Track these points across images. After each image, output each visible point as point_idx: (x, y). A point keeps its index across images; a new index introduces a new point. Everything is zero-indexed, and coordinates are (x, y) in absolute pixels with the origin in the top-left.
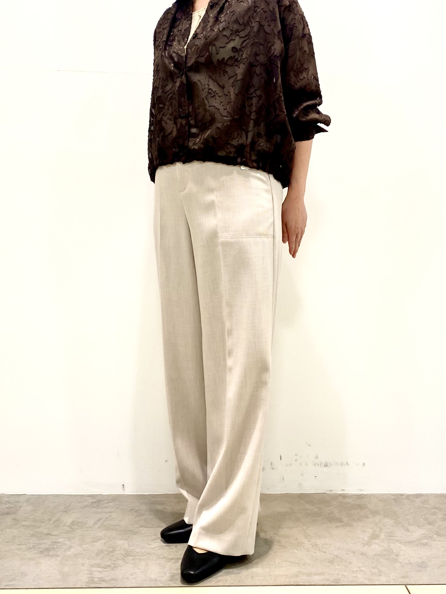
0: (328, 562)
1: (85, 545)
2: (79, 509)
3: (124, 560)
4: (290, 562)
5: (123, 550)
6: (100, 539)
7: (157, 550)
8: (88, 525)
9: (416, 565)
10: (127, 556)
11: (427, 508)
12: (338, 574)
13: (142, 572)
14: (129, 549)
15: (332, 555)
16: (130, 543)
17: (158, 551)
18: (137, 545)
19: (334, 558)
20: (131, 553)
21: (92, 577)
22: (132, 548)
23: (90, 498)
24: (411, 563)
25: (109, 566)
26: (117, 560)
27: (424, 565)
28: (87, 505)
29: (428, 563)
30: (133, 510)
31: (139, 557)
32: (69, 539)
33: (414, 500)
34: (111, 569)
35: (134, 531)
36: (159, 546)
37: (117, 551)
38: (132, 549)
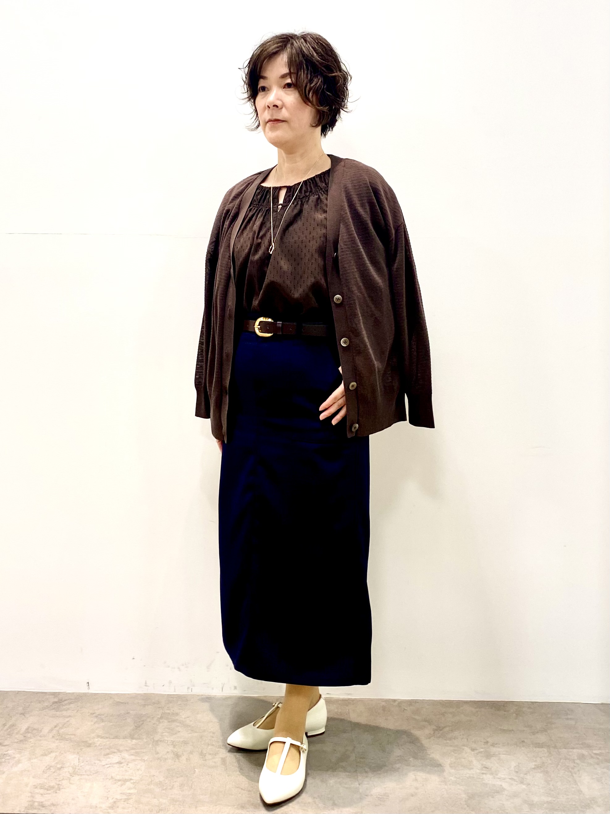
1: (35, 759)
2: (38, 711)
3: (70, 780)
5: (72, 767)
6: (51, 752)
7: (107, 768)
8: (41, 733)
9: (376, 798)
10: (74, 775)
13: (84, 796)
14: (78, 766)
16: (81, 758)
18: (87, 761)
20: (79, 771)
21: (32, 800)
23: (53, 696)
24: (371, 795)
25: (53, 787)
26: (63, 779)
28: (47, 706)
30: (94, 714)
31: (87, 776)
32: (20, 751)
34: (54, 791)
35: (89, 742)
36: (110, 763)
37: (64, 768)
38: (81, 766)
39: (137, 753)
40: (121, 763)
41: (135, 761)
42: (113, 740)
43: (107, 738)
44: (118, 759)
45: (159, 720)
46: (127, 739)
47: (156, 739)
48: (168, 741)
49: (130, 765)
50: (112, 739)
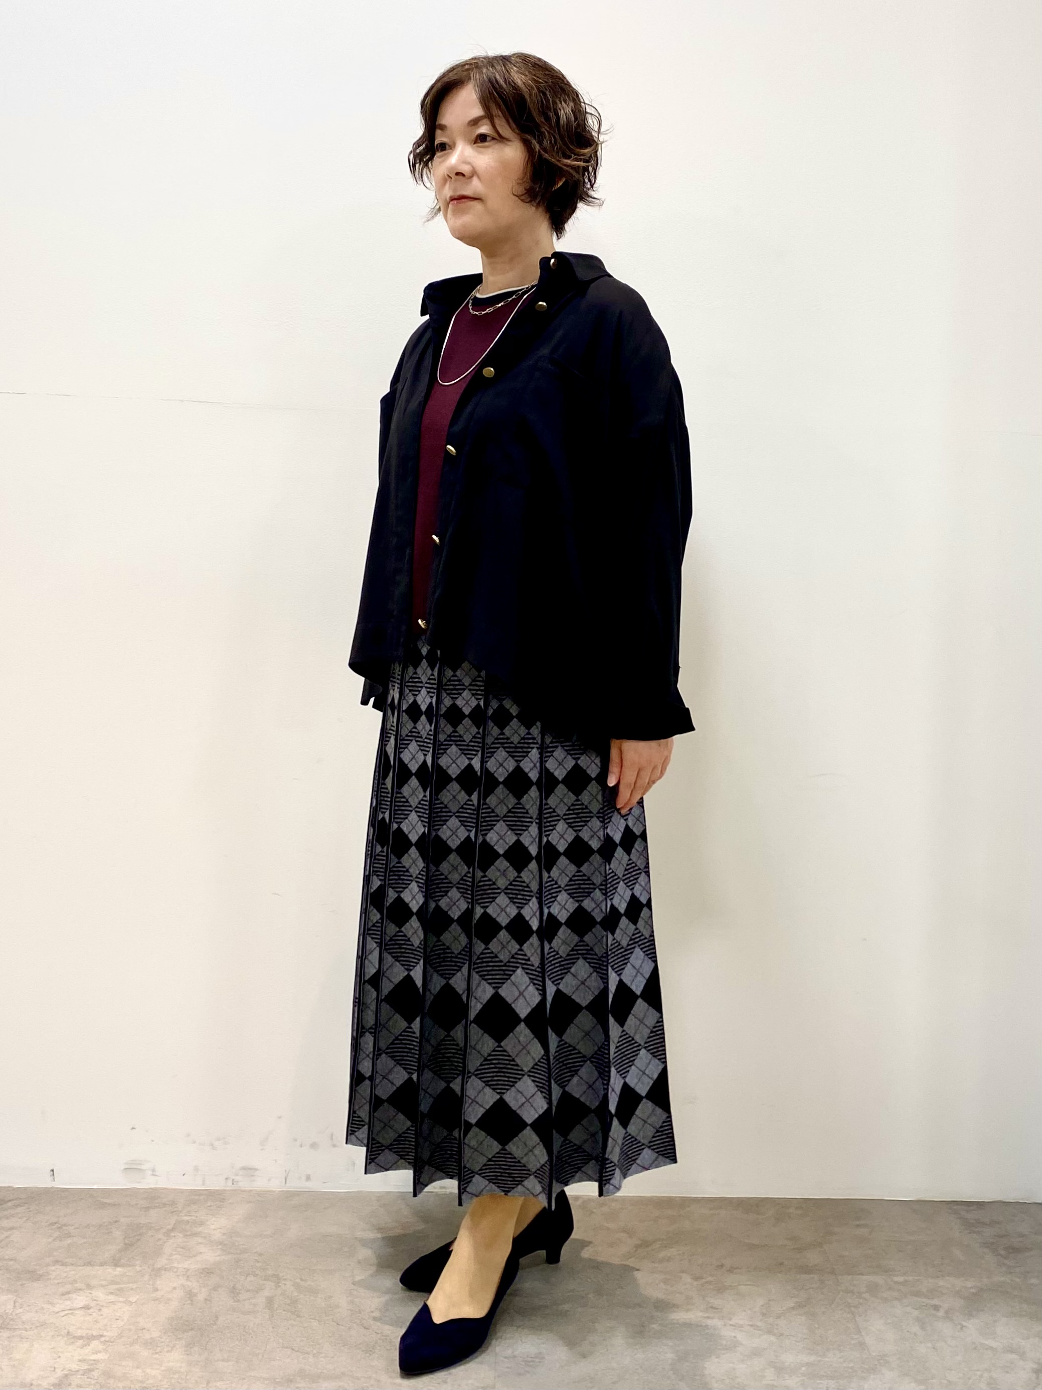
0: (363, 1351)
4: (293, 1350)
7: (63, 1316)
9: (523, 1361)
11: (608, 1229)
12: (370, 1378)
13: (14, 1366)
14: (11, 1314)
15: (380, 1335)
16: (19, 1300)
17: (64, 1318)
18: (29, 1306)
19: (379, 1341)
20: (11, 1323)
22: (18, 1312)
24: (515, 1357)
27: (537, 1360)
29: (546, 1357)
30: (55, 1223)
31: (24, 1332)
33: (594, 1210)
35: (38, 1272)
36: (68, 1308)
38: (16, 1314)
39: (118, 1290)
40: (89, 1309)
41: (115, 1305)
42: (81, 1268)
43: (72, 1265)
44: (86, 1301)
45: (168, 1234)
46: (105, 1267)
47: (158, 1265)
48: (177, 1268)
49: (105, 1311)
50: (80, 1266)
